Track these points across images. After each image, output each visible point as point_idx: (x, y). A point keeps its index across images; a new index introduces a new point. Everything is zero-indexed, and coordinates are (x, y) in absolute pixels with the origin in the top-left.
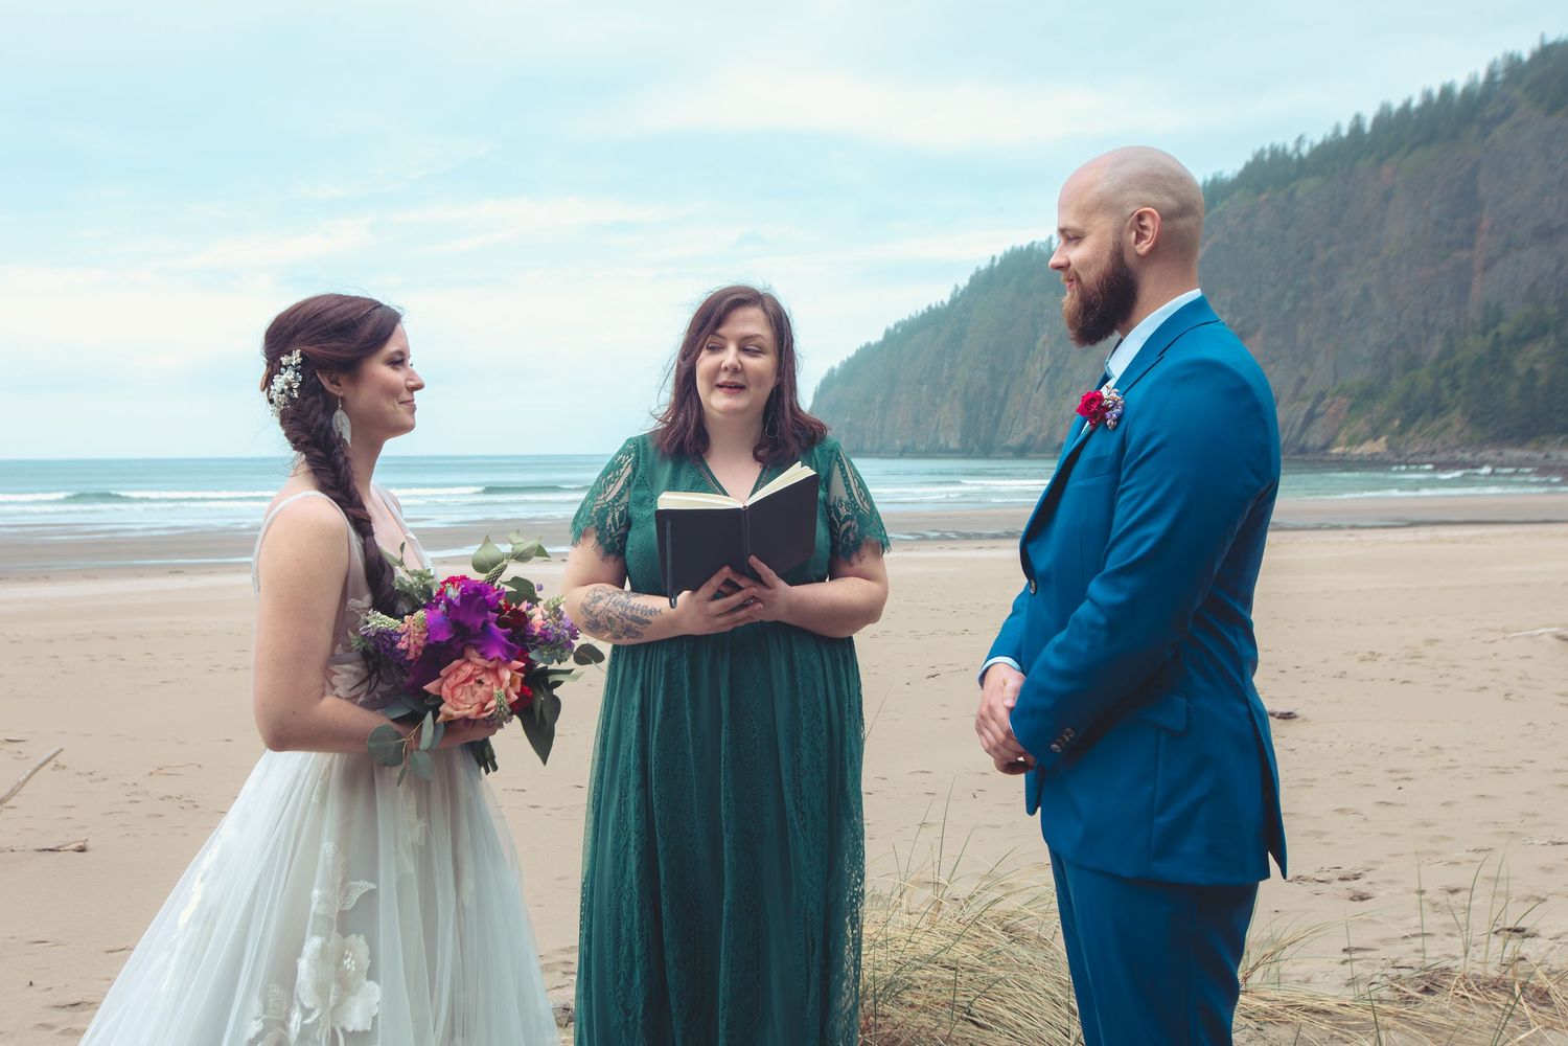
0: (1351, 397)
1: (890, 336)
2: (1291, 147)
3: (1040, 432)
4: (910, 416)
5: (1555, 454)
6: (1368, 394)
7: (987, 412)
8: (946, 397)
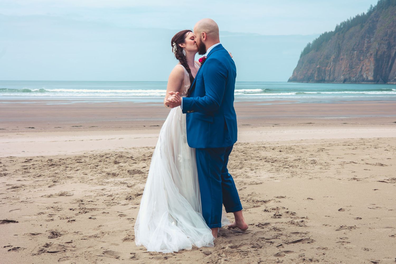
4: (348, 65)
7: (386, 64)
8: (366, 56)
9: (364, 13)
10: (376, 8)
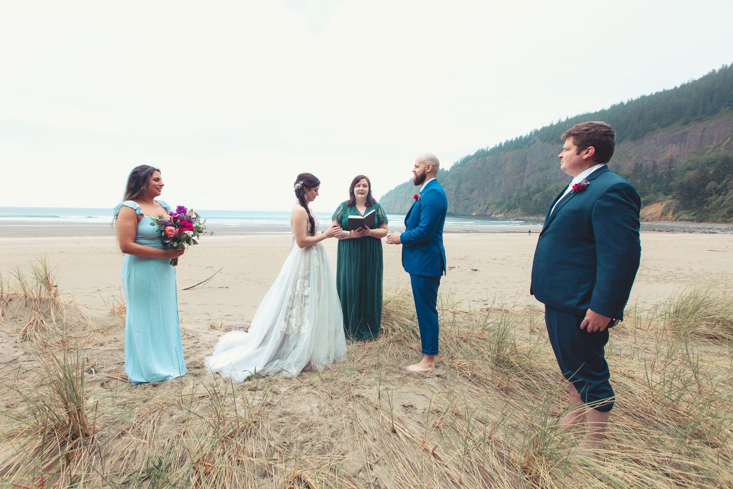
0: (496, 204)
1: (396, 189)
2: (486, 149)
5: (540, 218)
6: (500, 204)
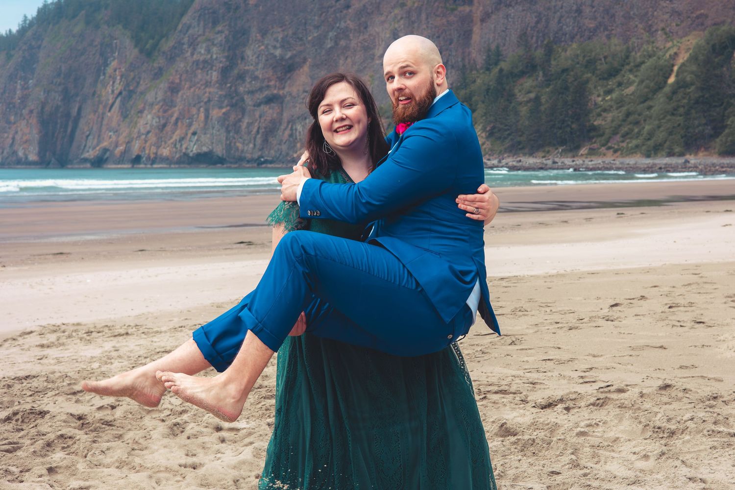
0: (388, 117)
3: (116, 146)
7: (62, 130)
8: (21, 115)
9: (10, 31)
10: (35, 22)
